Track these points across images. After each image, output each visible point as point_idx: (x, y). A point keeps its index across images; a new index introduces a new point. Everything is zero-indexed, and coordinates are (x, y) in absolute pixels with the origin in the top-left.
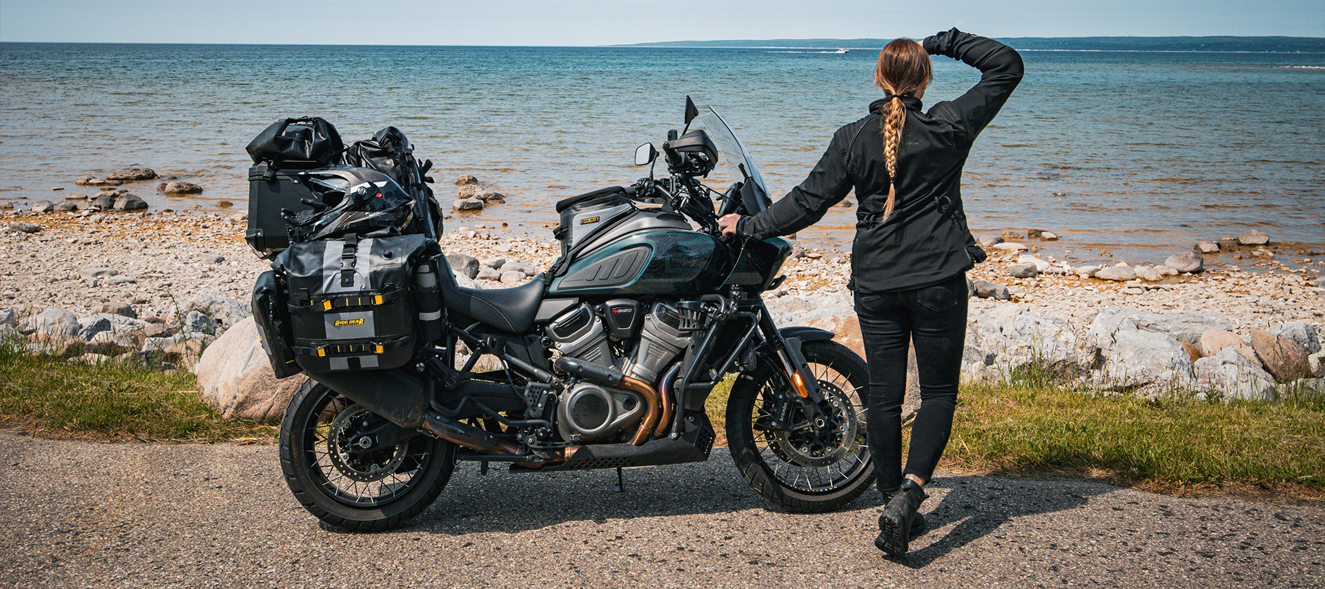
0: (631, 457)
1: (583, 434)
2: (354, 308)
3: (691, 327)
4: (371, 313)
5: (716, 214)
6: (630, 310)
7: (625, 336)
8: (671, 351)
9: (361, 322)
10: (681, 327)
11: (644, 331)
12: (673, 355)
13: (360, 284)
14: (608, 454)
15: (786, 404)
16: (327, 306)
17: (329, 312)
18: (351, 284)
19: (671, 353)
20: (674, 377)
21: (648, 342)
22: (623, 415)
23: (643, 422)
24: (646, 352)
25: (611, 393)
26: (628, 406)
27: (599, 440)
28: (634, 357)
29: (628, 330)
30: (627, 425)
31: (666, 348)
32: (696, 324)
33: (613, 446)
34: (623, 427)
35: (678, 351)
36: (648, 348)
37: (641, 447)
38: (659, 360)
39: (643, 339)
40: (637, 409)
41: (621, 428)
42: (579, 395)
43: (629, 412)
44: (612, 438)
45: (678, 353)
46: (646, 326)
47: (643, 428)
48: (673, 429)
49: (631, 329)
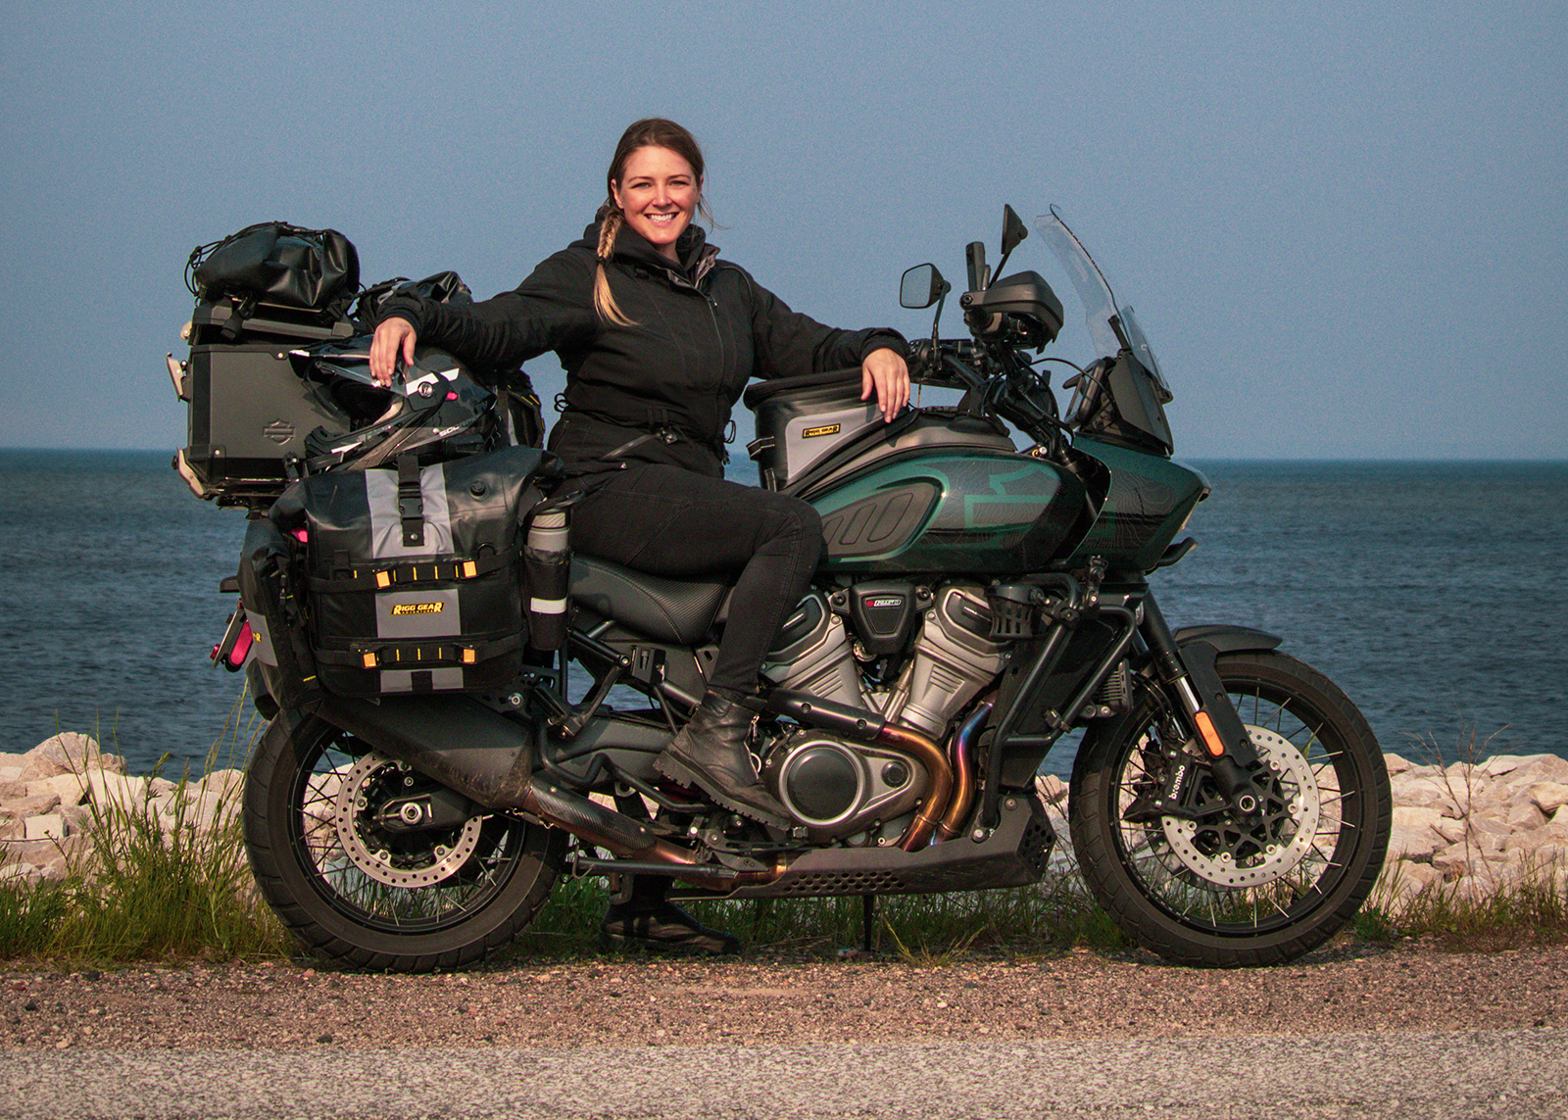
0: (898, 870)
1: (811, 829)
2: (426, 583)
3: (1013, 633)
4: (453, 593)
5: (1062, 419)
6: (897, 602)
7: (887, 651)
8: (972, 679)
9: (437, 608)
10: (994, 632)
11: (924, 642)
12: (977, 688)
13: (435, 542)
14: (854, 866)
15: (1182, 768)
16: (383, 580)
17: (386, 590)
18: (420, 542)
19: (974, 684)
20: (979, 729)
21: (930, 663)
22: (884, 797)
23: (922, 809)
24: (926, 681)
25: (862, 754)
26: (893, 778)
27: (838, 841)
28: (903, 691)
29: (891, 639)
30: (889, 814)
31: (966, 675)
32: (1022, 627)
33: (864, 851)
34: (883, 817)
35: (987, 680)
36: (931, 676)
37: (916, 854)
38: (950, 697)
39: (920, 656)
40: (910, 785)
41: (879, 820)
42: (803, 757)
43: (893, 790)
44: (859, 839)
45: (987, 683)
46: (927, 634)
47: (922, 820)
48: (976, 822)
49: (897, 639)
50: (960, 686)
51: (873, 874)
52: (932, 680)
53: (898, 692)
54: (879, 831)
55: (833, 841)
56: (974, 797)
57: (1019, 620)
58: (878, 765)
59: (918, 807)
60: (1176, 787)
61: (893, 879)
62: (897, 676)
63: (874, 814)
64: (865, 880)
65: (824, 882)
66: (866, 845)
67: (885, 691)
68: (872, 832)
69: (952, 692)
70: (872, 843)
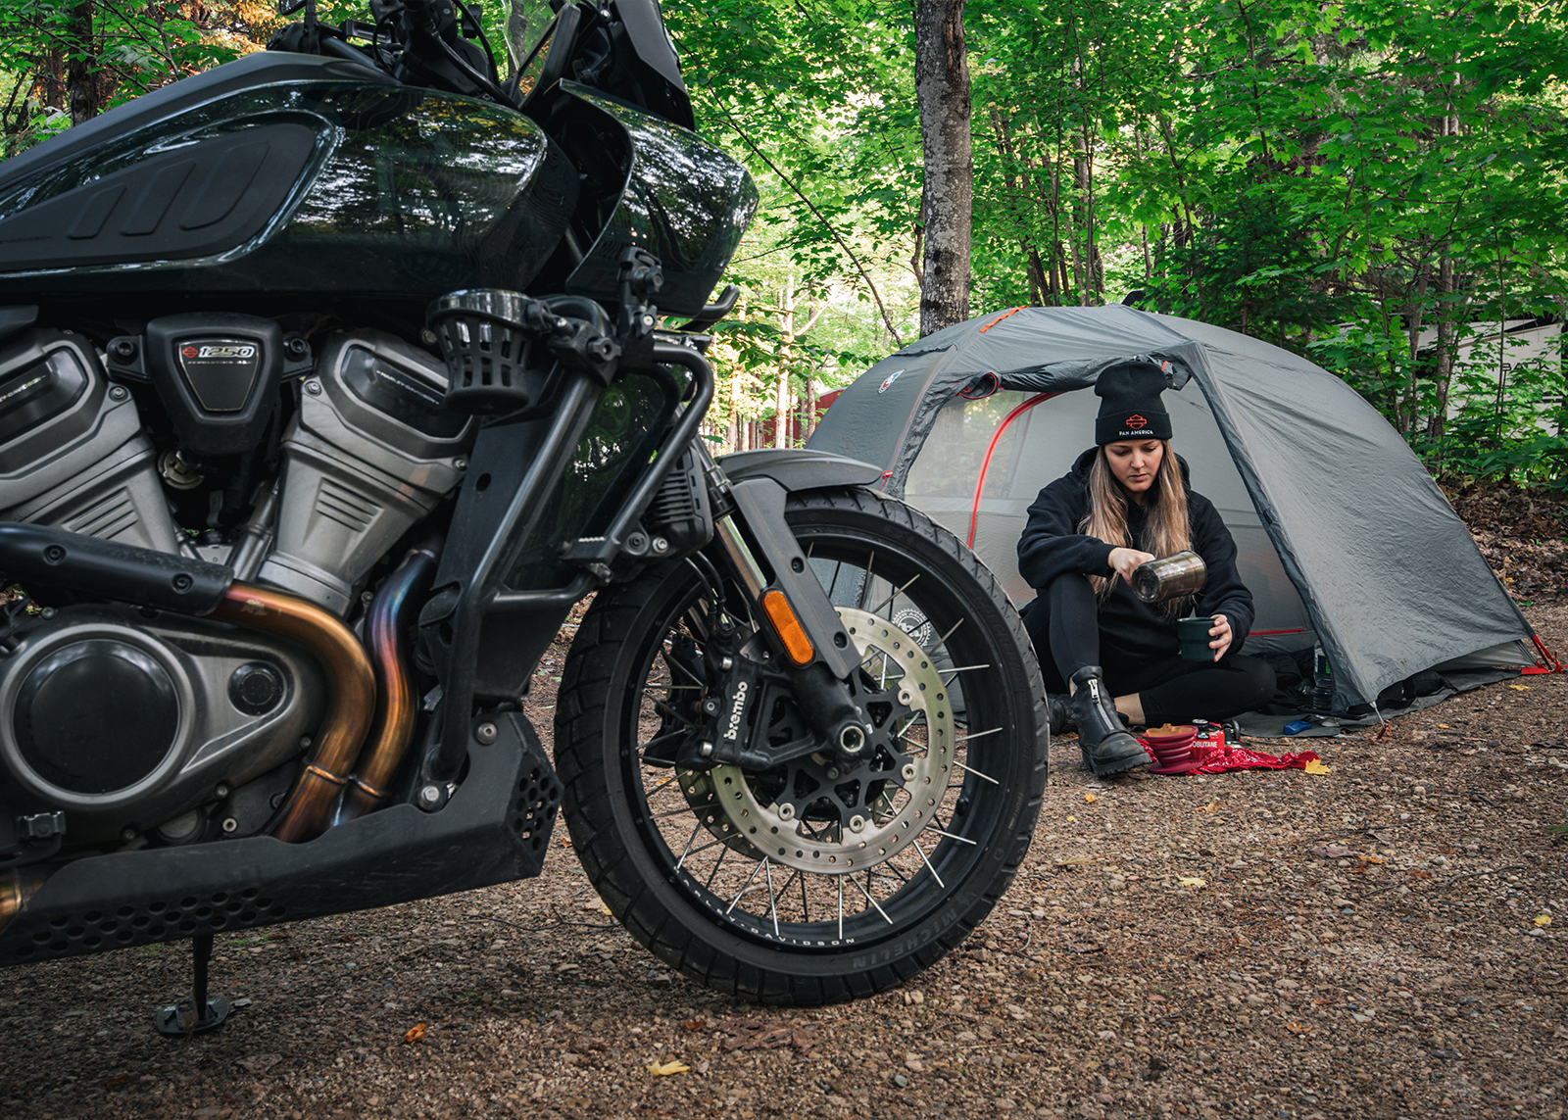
0: (271, 883)
1: (72, 813)
6: (246, 351)
7: (231, 453)
8: (398, 504)
11: (300, 436)
12: (406, 522)
15: (743, 686)
19: (400, 514)
20: (422, 590)
21: (314, 475)
22: (237, 736)
23: (311, 754)
24: (309, 510)
25: (185, 649)
26: (249, 696)
27: (139, 834)
28: (260, 537)
29: (238, 427)
30: (247, 771)
31: (385, 498)
32: (514, 374)
33: (195, 851)
34: (234, 779)
35: (425, 508)
36: (317, 500)
37: (308, 845)
38: (356, 539)
39: (294, 464)
40: (290, 706)
41: (225, 783)
42: (49, 662)
43: (255, 719)
44: (186, 827)
45: (424, 513)
46: (306, 419)
47: (319, 774)
48: (425, 772)
49: (249, 424)
50: (375, 519)
51: (219, 897)
52: (321, 507)
53: (250, 540)
54: (224, 807)
55: (129, 835)
56: (419, 725)
57: (509, 361)
58: (217, 674)
59: (305, 751)
60: (735, 719)
61: (261, 903)
62: (248, 512)
63: (215, 773)
64: (201, 912)
65: (113, 926)
66: (200, 838)
67: (224, 542)
68: (209, 810)
69: (359, 530)
70: (211, 832)
